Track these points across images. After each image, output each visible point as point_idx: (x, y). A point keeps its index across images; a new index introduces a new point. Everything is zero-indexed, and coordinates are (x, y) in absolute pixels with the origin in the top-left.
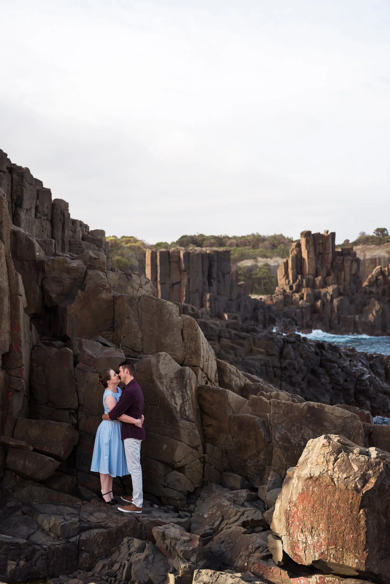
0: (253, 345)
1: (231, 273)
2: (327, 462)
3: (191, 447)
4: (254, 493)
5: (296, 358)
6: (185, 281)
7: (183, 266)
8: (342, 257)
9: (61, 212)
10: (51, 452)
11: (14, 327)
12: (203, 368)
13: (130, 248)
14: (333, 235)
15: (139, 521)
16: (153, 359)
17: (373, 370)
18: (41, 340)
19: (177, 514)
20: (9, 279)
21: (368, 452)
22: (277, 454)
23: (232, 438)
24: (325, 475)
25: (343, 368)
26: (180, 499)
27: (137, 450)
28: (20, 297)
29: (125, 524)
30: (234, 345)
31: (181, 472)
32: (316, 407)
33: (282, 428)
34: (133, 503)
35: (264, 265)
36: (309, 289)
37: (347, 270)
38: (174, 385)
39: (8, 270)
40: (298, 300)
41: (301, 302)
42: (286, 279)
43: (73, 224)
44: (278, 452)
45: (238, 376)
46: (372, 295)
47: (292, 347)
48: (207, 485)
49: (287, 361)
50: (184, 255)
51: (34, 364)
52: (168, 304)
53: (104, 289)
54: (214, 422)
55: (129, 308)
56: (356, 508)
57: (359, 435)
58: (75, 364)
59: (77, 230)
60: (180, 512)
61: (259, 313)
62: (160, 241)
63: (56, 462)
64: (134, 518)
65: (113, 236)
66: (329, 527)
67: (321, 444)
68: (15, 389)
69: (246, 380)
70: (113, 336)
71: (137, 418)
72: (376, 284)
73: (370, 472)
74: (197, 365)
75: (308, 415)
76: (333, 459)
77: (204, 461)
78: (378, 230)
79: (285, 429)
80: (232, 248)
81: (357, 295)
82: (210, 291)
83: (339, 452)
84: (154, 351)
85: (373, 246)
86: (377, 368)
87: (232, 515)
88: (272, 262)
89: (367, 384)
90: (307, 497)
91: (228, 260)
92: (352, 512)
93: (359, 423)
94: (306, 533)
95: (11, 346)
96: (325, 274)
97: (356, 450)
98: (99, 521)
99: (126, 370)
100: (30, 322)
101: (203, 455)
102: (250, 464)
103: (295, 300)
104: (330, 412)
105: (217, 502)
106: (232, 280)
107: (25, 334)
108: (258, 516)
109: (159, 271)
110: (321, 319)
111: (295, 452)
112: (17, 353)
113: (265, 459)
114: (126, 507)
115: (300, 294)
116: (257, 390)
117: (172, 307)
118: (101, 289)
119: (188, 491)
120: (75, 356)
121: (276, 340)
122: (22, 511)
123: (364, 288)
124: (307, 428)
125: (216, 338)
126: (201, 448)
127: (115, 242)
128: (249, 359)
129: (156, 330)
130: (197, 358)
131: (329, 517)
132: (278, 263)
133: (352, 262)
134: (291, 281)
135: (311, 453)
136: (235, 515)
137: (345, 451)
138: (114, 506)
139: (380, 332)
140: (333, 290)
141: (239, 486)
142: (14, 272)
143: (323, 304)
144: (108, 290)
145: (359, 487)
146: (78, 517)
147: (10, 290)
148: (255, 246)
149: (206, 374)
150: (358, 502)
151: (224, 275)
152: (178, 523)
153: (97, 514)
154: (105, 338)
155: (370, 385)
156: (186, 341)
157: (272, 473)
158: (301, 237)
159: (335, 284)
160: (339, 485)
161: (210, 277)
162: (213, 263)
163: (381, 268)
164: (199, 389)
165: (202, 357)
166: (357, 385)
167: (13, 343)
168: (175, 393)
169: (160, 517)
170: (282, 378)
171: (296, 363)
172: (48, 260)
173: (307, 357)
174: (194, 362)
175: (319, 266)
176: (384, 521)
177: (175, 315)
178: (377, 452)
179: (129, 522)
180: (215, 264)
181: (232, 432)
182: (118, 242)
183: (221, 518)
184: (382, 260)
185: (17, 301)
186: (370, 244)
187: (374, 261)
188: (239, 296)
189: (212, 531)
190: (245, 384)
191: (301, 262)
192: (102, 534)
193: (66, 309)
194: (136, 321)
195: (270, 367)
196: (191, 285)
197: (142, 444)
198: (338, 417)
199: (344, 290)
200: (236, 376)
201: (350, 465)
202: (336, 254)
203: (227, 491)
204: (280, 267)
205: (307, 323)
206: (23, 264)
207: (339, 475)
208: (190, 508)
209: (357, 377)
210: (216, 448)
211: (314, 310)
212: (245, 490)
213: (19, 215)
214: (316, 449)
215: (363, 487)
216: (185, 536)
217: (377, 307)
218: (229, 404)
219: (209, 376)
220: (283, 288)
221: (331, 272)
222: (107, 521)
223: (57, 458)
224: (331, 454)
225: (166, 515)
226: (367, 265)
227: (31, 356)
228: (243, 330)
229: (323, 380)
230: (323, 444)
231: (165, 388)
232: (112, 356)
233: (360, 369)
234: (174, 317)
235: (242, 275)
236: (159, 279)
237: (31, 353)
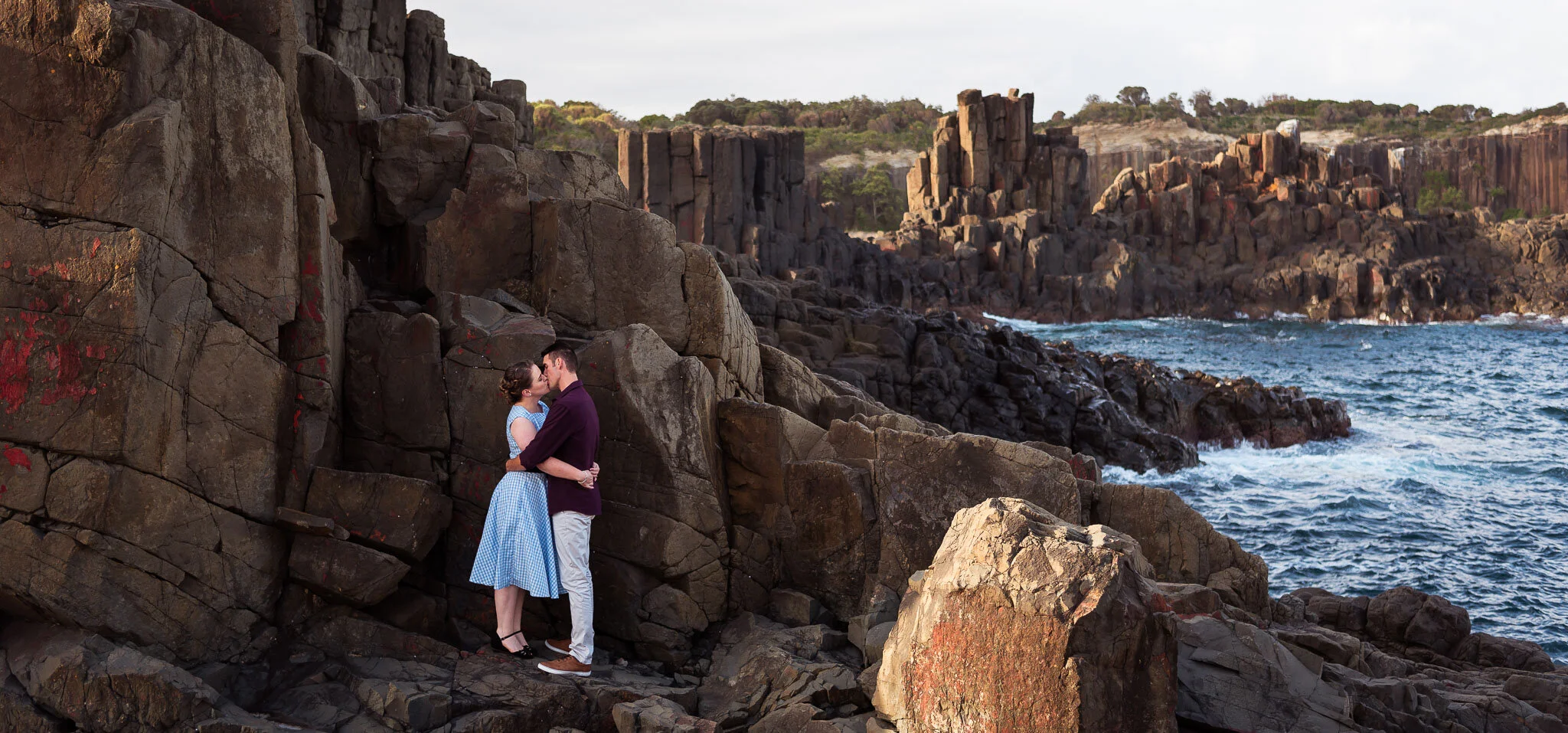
0: (850, 335)
1: (805, 182)
2: (995, 557)
3: (700, 532)
4: (839, 633)
5: (945, 363)
6: (704, 200)
7: (700, 166)
8: (1047, 148)
9: (427, 40)
10: (390, 543)
11: (307, 266)
12: (730, 360)
13: (584, 126)
14: (1029, 98)
15: (583, 692)
16: (617, 339)
17: (1111, 391)
18: (369, 298)
19: (669, 680)
20: (295, 159)
21: (1085, 535)
22: (890, 546)
23: (792, 513)
24: (992, 584)
25: (1047, 385)
26: (676, 648)
27: (582, 538)
28: (319, 200)
29: (552, 699)
30: (808, 334)
31: (680, 589)
32: (977, 444)
33: (901, 490)
34: (572, 653)
35: (879, 167)
36: (975, 217)
37: (1059, 175)
38: (664, 396)
39: (293, 139)
40: (951, 241)
41: (957, 246)
42: (925, 195)
43: (453, 67)
44: (891, 543)
45: (809, 382)
46: (1112, 232)
47: (936, 339)
48: (737, 616)
49: (926, 370)
50: (702, 142)
51: (352, 351)
52: (651, 219)
53: (510, 185)
54: (752, 480)
55: (566, 228)
56: (1059, 655)
57: (1069, 504)
58: (445, 348)
59: (464, 80)
60: (676, 675)
61: (867, 269)
62: (650, 114)
63: (402, 564)
64: (573, 687)
65: (547, 102)
66: (999, 697)
67: (984, 520)
68: (308, 405)
69: (824, 390)
70: (530, 292)
71: (582, 469)
72: (1122, 207)
73: (1090, 577)
74: (716, 353)
75: (959, 463)
76: (1010, 551)
77: (730, 564)
78: (1127, 91)
79: (908, 492)
80: (809, 130)
81: (1079, 230)
82: (758, 222)
83: (1022, 534)
84: (620, 323)
85: (1117, 125)
86: (1122, 386)
87: (790, 680)
88: (895, 160)
89: (1098, 420)
90: (952, 632)
91: (800, 154)
92: (1048, 664)
93: (1069, 479)
94: (950, 712)
95: (299, 308)
96: (1010, 186)
97: (1061, 530)
98: (495, 692)
99: (560, 361)
100: (344, 257)
101: (727, 550)
102: (831, 569)
103: (945, 243)
104: (1008, 454)
105: (758, 652)
106: (807, 198)
107: (331, 284)
108: (846, 680)
109: (647, 177)
110: (1001, 284)
111: (931, 542)
112: (314, 324)
113: (864, 559)
114: (556, 662)
115: (955, 228)
116: (850, 411)
117: (661, 225)
118: (504, 185)
119: (694, 630)
120: (445, 333)
121: (900, 324)
122: (325, 674)
123: (1095, 215)
124: (956, 491)
125: (770, 319)
126: (722, 535)
127: (551, 114)
128: (841, 366)
129: (625, 277)
130: (716, 339)
131: (999, 677)
132: (910, 163)
133: (1069, 159)
134: (937, 200)
135: (961, 538)
136: (796, 680)
137: (1036, 534)
138: (529, 661)
139: (1128, 311)
140: (1029, 220)
141: (807, 618)
142: (307, 142)
143: (1006, 250)
144: (520, 189)
145: (1065, 609)
146: (448, 684)
147: (298, 184)
148: (859, 126)
149: (735, 374)
150: (1063, 642)
151: (789, 186)
152: (670, 697)
153: (491, 679)
154: (512, 294)
155: (1105, 423)
156: (691, 301)
157: (878, 588)
158: (959, 105)
159: (1031, 207)
160: (1020, 604)
161: (758, 190)
162: (766, 159)
163: (1132, 172)
164: (721, 409)
165: (726, 338)
166: (1076, 421)
167: (304, 301)
168: (666, 413)
169: (631, 684)
170: (915, 407)
171: (943, 373)
172: (386, 121)
173: (968, 360)
174: (710, 347)
175: (997, 167)
176: (1120, 684)
177: (666, 244)
178: (1104, 535)
179: (563, 693)
180: (771, 161)
181: (792, 500)
182: (557, 113)
183: (765, 687)
184: (1136, 158)
185: (314, 207)
186: (1110, 120)
187: (1117, 160)
188: (823, 231)
189: (746, 714)
190: (822, 399)
191: (958, 159)
192: (501, 721)
193: (425, 230)
194: (581, 256)
195: (887, 382)
196: (716, 207)
197: (594, 525)
198: (1024, 467)
199: (1051, 221)
200: (803, 381)
201: (1047, 561)
202: (1034, 141)
203: (780, 629)
204: (912, 169)
205: (970, 291)
206: (329, 129)
207: (1022, 585)
208: (697, 666)
209: (1077, 403)
210: (756, 534)
211: (985, 262)
212: (819, 627)
213: (333, 45)
214: (971, 529)
215: (1073, 609)
216: (685, 722)
217: (1124, 257)
218: (785, 439)
219: (743, 379)
220: (918, 216)
221: (1024, 180)
222: (513, 693)
223: (402, 555)
224: (1006, 539)
225: (644, 680)
226: (1103, 167)
227: (346, 331)
228: (829, 302)
229: (1003, 412)
230: (988, 518)
231: (643, 403)
232: (527, 332)
233: (1085, 386)
234: (666, 248)
235: (832, 189)
236: (646, 195)
237: (347, 326)
